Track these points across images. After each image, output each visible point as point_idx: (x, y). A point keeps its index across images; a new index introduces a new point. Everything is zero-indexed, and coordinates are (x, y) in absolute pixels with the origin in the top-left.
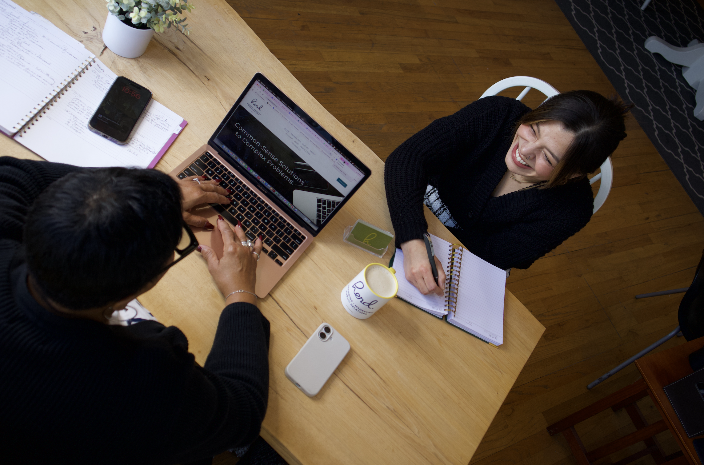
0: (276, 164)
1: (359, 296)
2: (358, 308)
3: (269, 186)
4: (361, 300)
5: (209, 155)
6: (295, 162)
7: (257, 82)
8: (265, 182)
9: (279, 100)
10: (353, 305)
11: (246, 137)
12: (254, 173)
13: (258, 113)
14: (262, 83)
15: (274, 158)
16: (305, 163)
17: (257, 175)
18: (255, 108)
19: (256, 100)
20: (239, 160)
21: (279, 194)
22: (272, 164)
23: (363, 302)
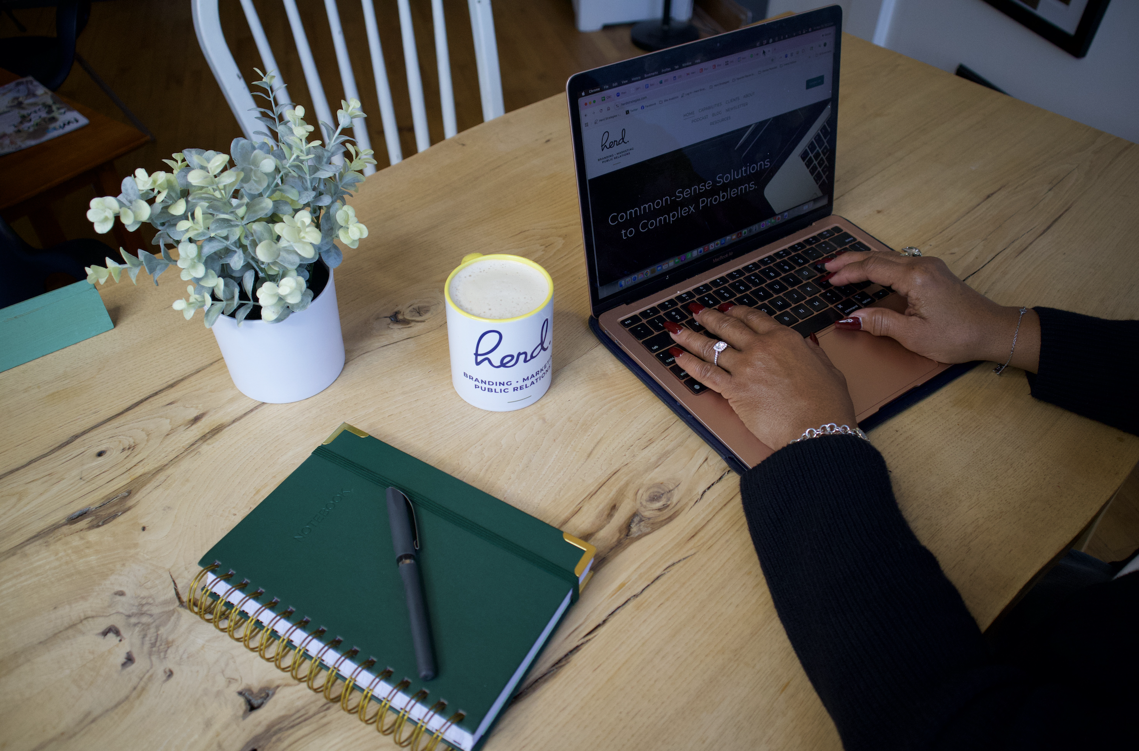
0: (714, 191)
1: (512, 356)
2: (533, 376)
3: (728, 238)
4: (522, 357)
5: (629, 322)
6: (736, 149)
7: (581, 101)
8: (719, 242)
9: (640, 81)
10: (518, 385)
11: (638, 219)
12: (695, 253)
13: (626, 153)
14: (592, 91)
15: (704, 186)
16: (750, 126)
17: (701, 249)
18: (616, 149)
19: (607, 133)
20: (659, 268)
21: (749, 229)
22: (709, 200)
23: (528, 358)
